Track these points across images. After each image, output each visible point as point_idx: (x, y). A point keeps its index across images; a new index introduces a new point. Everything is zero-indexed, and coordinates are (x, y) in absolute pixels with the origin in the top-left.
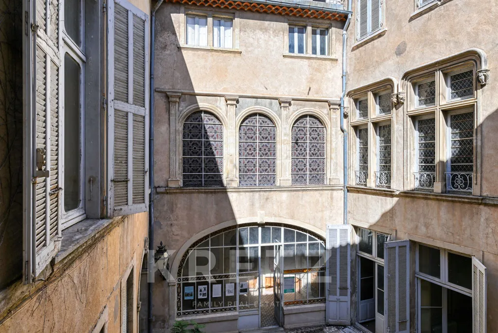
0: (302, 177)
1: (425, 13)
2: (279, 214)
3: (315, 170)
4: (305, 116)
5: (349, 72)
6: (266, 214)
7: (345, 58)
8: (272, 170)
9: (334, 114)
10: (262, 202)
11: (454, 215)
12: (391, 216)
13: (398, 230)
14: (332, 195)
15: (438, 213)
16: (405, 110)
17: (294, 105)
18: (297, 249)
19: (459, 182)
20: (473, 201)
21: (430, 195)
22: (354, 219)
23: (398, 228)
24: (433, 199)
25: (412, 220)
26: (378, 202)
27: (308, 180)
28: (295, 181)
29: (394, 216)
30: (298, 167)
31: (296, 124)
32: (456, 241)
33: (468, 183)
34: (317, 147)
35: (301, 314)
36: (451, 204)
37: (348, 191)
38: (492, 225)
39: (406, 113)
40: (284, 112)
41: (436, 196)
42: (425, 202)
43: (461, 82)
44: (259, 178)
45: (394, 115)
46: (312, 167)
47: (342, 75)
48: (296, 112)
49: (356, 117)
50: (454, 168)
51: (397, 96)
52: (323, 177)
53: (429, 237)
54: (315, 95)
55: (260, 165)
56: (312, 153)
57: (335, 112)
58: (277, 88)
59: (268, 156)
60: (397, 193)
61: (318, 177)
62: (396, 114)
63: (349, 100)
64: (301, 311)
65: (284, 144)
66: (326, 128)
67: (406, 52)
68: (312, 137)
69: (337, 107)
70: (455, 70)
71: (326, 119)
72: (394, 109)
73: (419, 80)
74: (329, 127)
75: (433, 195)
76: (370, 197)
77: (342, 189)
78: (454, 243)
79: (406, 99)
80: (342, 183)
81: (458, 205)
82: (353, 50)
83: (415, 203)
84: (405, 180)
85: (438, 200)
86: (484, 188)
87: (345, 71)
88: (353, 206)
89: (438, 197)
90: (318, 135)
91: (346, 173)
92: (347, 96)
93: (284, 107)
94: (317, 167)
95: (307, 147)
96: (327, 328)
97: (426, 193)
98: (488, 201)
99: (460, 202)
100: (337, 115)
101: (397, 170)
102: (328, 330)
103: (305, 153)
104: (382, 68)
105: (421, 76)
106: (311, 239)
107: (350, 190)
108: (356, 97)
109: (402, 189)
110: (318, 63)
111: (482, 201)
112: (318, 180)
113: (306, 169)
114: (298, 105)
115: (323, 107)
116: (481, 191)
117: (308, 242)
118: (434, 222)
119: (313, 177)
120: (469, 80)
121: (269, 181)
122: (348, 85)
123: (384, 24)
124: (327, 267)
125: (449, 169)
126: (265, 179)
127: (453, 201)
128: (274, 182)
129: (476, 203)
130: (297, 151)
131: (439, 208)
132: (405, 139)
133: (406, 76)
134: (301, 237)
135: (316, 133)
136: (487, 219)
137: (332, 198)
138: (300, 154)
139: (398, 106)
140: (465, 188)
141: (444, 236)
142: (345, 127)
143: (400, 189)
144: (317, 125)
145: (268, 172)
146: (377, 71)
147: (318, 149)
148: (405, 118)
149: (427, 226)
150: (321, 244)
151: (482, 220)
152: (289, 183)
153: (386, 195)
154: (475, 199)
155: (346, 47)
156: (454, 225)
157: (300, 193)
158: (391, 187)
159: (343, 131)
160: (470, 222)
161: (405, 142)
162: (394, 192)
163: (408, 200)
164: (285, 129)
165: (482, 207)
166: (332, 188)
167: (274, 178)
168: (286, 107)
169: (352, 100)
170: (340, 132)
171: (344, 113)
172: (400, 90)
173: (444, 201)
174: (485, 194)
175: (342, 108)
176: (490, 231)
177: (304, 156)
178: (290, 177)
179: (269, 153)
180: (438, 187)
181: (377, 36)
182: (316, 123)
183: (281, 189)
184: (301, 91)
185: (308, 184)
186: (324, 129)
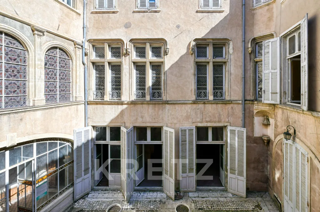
0: (53, 96)
1: (141, 12)
2: (33, 132)
3: (64, 90)
4: (56, 48)
5: (88, 26)
6: (17, 135)
7: (85, 16)
8: (22, 91)
9: (78, 51)
10: (11, 124)
11: (155, 110)
12: (121, 115)
13: (126, 122)
14: (77, 108)
15: (148, 110)
16: (130, 58)
17: (47, 36)
18: (49, 157)
19: (156, 95)
20: (164, 103)
21: (145, 102)
22: (93, 122)
23: (126, 121)
24: (146, 104)
25: (134, 116)
26: (113, 109)
27: (58, 99)
28: (47, 100)
29: (123, 116)
30: (50, 89)
31: (48, 52)
32: (156, 121)
33: (160, 95)
34: (65, 73)
35: (54, 208)
36: (154, 105)
37: (88, 104)
38: (170, 112)
39: (130, 60)
40: (38, 39)
41: (148, 102)
42: (141, 105)
43: (156, 51)
44: (5, 100)
45: (123, 60)
46: (61, 88)
47: (83, 27)
48: (49, 43)
49: (93, 56)
50: (153, 89)
51: (126, 50)
52: (69, 96)
53: (143, 122)
54: (65, 34)
55: (7, 86)
56: (61, 78)
57: (79, 50)
58: (30, 15)
59: (18, 78)
60: (126, 102)
61: (66, 96)
62: (125, 60)
63: (89, 45)
64: (54, 206)
65: (38, 68)
66: (72, 60)
67: (131, 28)
68: (61, 66)
69: (80, 47)
70: (155, 45)
71: (73, 54)
72: (123, 57)
73: (137, 45)
74: (75, 60)
75: (146, 102)
76: (106, 106)
77: (83, 104)
78: (155, 123)
79: (130, 52)
80: (84, 99)
81: (157, 105)
82: (92, 13)
83: (136, 107)
84: (130, 95)
85: (148, 104)
86: (167, 97)
87: (85, 25)
88: (92, 114)
89: (149, 103)
90: (66, 65)
91: (86, 92)
92: (87, 42)
93: (38, 35)
94: (65, 88)
95: (57, 72)
96: (76, 203)
97: (143, 101)
98: (169, 102)
99: (158, 104)
100: (79, 52)
101: (125, 90)
102: (77, 205)
103: (55, 77)
104: (115, 31)
105: (138, 43)
106: (61, 144)
107: (89, 103)
108: (94, 44)
109: (128, 100)
110: (67, 11)
111: (167, 103)
112: (66, 98)
113: (57, 90)
114: (50, 37)
115: (71, 45)
116: (166, 98)
117: (58, 148)
118: (146, 115)
119: (62, 96)
120: (159, 51)
121: (18, 102)
122: (87, 34)
123: (117, 7)
124: (74, 161)
125: (151, 89)
126: (13, 101)
127: (155, 104)
128: (24, 103)
129: (164, 104)
130: (48, 75)
131: (148, 107)
132: (130, 73)
133: (131, 41)
134: (52, 146)
135: (64, 63)
136: (168, 110)
137: (77, 110)
138: (51, 78)
139: (125, 55)
140: (159, 97)
141: (151, 120)
142: (85, 62)
143: (127, 100)
144: (65, 57)
145: (18, 94)
146: (112, 32)
147: (66, 75)
148: (130, 63)
149: (142, 117)
150: (68, 145)
151: (167, 110)
152: (44, 103)
153: (118, 104)
154: (164, 102)
155: (86, 9)
156: (155, 115)
157: (54, 109)
158: (122, 99)
159: (84, 64)
160: (162, 112)
161: (130, 75)
162: (124, 102)
163: (132, 105)
164: (39, 54)
165: (166, 105)
166: (77, 103)
167: (25, 99)
168: (40, 35)
169: (91, 45)
170: (82, 65)
171: (85, 53)
172: (128, 47)
173: (151, 104)
174: (167, 100)
175: (84, 49)
176: (170, 114)
177: (55, 80)
178: (43, 97)
179: (18, 75)
180: (148, 98)
181: (112, 12)
182: (64, 55)
183: (35, 108)
184: (54, 26)
185: (58, 101)
186: (70, 61)
